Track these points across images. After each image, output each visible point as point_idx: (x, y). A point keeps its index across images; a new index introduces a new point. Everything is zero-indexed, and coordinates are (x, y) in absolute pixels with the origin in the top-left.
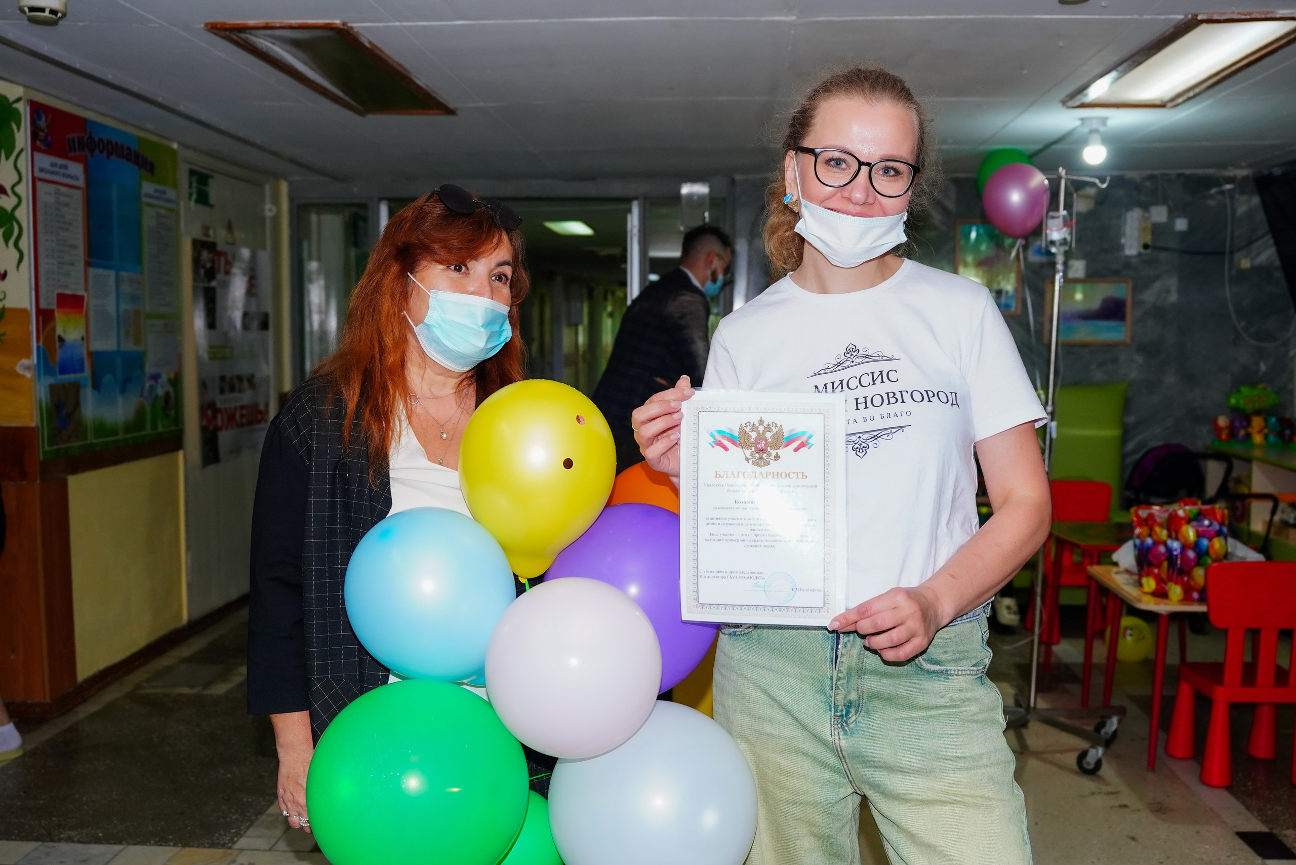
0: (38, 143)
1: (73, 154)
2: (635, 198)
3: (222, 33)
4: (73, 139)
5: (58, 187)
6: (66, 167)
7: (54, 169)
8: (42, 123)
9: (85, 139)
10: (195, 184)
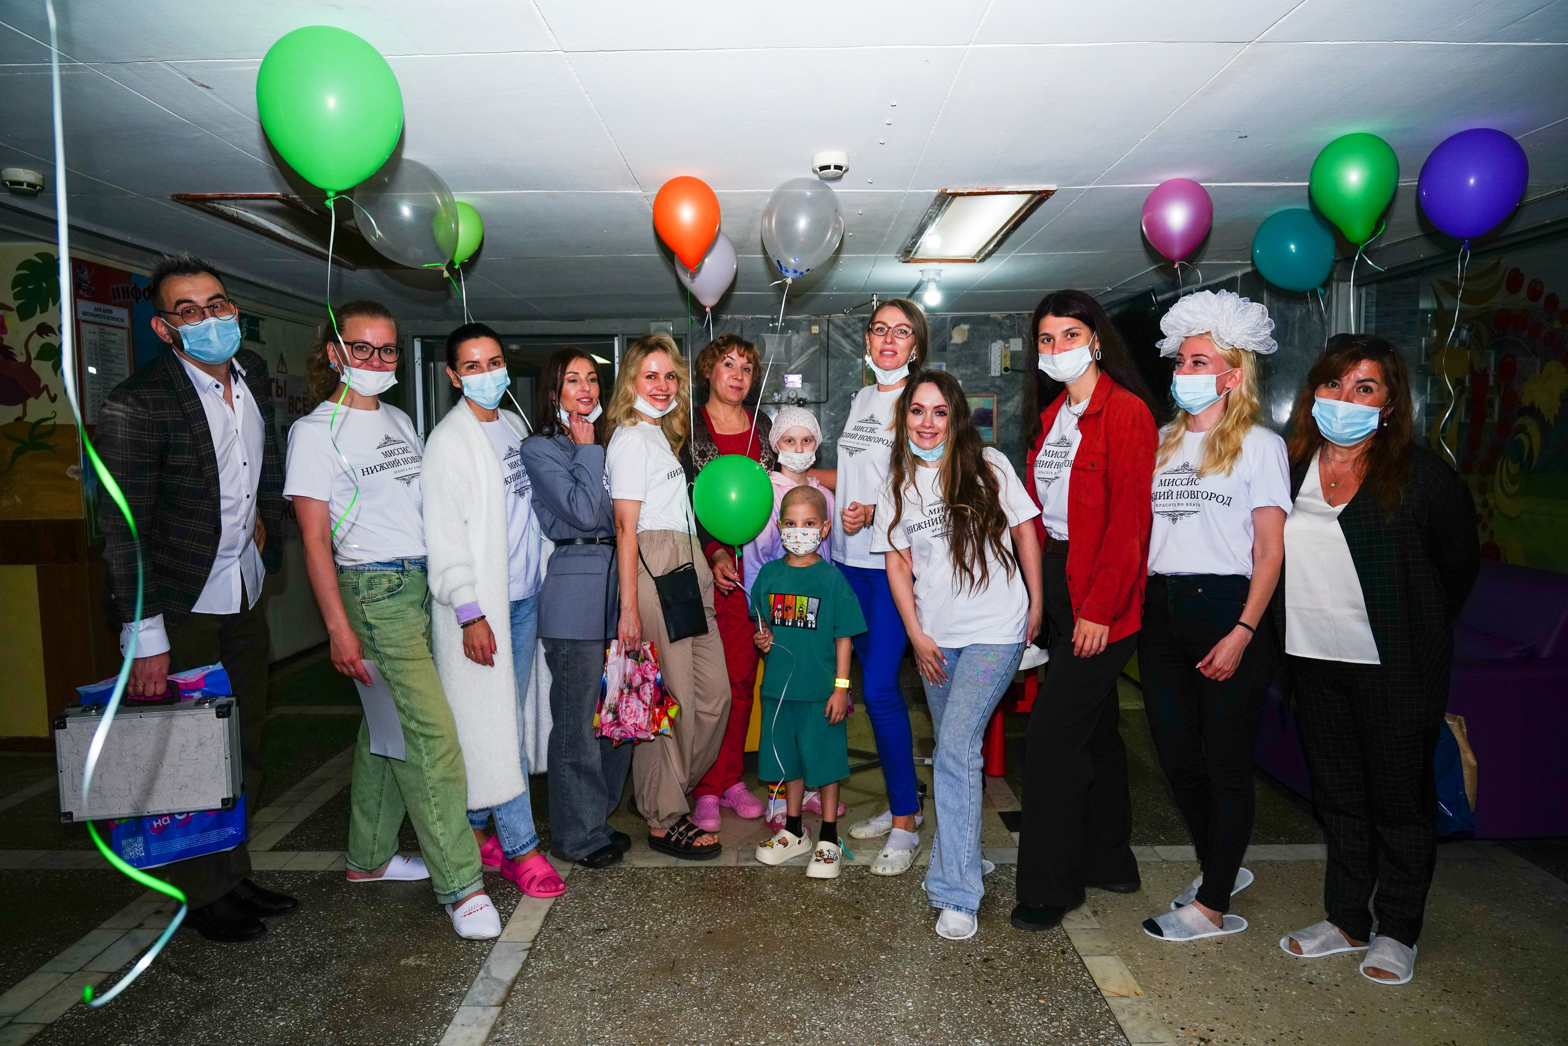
0: (81, 292)
1: (117, 300)
2: (617, 336)
3: (189, 203)
4: (118, 289)
5: (101, 327)
6: (111, 312)
7: (98, 313)
8: (86, 275)
9: (130, 290)
10: (244, 325)
